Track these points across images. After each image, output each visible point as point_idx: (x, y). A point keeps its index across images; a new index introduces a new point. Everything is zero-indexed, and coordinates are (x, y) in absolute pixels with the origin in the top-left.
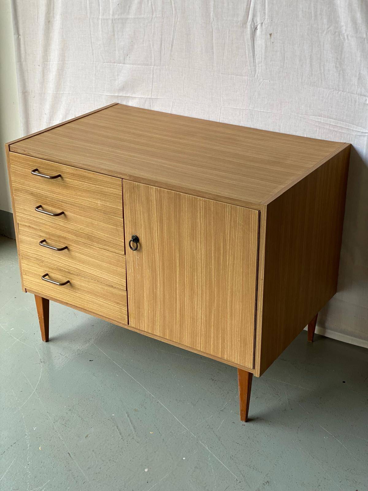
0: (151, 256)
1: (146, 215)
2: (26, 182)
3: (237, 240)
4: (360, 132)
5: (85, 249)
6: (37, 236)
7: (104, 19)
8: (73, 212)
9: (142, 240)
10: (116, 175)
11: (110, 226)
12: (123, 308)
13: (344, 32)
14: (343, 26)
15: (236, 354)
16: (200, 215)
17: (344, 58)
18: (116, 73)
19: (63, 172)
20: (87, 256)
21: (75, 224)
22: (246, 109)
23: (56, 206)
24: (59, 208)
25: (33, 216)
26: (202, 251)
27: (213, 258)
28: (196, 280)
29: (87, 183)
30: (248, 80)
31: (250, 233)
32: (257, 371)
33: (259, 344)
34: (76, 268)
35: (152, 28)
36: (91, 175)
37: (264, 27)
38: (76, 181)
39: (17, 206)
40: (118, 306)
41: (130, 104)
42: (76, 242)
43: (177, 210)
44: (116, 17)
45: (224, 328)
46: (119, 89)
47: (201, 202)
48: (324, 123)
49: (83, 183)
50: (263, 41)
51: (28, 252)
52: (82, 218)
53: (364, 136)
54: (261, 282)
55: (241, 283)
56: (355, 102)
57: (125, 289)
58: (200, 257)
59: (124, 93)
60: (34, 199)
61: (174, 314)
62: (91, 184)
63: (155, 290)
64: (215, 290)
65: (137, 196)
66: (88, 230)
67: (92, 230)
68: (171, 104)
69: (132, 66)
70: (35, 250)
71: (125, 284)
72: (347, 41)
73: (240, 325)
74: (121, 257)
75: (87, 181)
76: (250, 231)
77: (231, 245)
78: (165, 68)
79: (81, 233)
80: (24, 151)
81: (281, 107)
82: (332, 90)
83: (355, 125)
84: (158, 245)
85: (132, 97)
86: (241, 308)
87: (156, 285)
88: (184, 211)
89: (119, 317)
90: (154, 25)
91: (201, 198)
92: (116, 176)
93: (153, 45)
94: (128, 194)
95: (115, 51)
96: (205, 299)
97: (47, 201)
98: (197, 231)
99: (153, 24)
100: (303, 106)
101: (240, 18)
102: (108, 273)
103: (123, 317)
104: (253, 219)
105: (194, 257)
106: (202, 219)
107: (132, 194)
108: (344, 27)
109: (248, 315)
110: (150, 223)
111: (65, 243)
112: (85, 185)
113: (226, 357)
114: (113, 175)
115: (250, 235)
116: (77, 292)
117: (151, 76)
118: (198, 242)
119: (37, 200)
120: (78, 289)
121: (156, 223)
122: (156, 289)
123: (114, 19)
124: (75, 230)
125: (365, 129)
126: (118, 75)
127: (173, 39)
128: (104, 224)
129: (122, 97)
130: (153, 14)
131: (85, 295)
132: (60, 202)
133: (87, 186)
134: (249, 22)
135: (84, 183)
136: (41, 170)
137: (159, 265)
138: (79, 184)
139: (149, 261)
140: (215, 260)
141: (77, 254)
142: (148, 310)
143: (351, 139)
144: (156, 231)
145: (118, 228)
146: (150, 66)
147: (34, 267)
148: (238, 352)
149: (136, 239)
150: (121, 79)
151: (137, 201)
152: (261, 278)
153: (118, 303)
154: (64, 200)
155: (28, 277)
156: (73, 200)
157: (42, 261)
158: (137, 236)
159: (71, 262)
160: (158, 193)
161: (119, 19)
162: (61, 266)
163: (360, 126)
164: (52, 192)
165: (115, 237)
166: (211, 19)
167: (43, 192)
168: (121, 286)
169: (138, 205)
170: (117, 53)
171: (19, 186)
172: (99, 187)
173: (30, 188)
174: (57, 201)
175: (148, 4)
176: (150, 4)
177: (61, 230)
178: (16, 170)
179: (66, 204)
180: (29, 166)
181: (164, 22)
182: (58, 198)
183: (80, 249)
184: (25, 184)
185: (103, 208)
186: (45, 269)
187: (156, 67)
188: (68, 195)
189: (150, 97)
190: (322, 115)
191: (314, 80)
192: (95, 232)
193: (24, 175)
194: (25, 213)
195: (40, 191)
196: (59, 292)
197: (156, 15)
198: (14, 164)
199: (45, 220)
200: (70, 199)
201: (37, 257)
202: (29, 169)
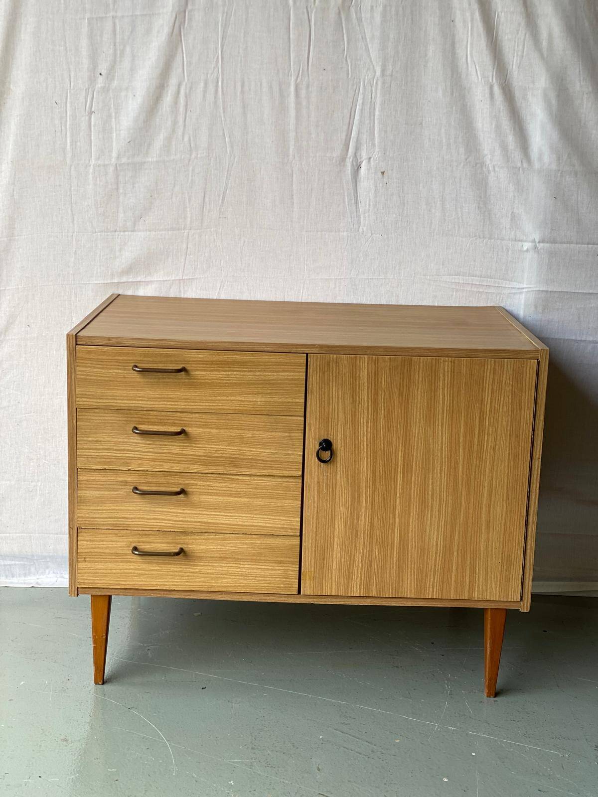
0: (352, 466)
1: (348, 403)
2: (109, 392)
3: (503, 409)
4: (515, 288)
5: (221, 484)
6: (118, 483)
7: (99, 166)
8: (203, 425)
9: (338, 445)
10: (294, 350)
11: (277, 434)
12: (291, 569)
13: (488, 162)
14: (487, 155)
15: (494, 586)
16: (444, 385)
17: (489, 196)
18: (117, 248)
19: (189, 361)
20: (224, 496)
21: (207, 446)
22: (345, 278)
23: (169, 421)
24: (175, 423)
25: (116, 450)
26: (444, 438)
27: (461, 444)
28: (431, 486)
29: (237, 371)
30: (348, 236)
31: (524, 394)
32: (526, 603)
33: (530, 560)
34: (199, 522)
35: (188, 174)
36: (247, 357)
37: (373, 163)
38: (216, 373)
39: (82, 439)
40: (281, 568)
41: (141, 292)
42: (203, 476)
43: (405, 384)
44: (124, 160)
45: (475, 549)
46: (123, 272)
47: (447, 363)
48: (463, 283)
49: (230, 373)
50: (372, 182)
51: (96, 518)
52: (222, 431)
53: (521, 293)
54: (537, 462)
55: (506, 472)
56: (508, 250)
57: (299, 534)
58: (440, 448)
59: (131, 276)
60: (121, 419)
61: (389, 552)
62: (245, 371)
63: (355, 521)
64: (463, 493)
65: (334, 375)
66: (231, 450)
67: (239, 448)
68: (218, 285)
69: (148, 233)
70: (112, 510)
71: (298, 526)
72: (492, 173)
73: (502, 537)
74: (293, 482)
75: (237, 369)
76: (524, 391)
77: (492, 419)
78: (210, 231)
79: (216, 459)
80: (109, 340)
81: (399, 269)
82: (474, 238)
83: (509, 280)
84: (367, 445)
85: (145, 281)
86: (504, 509)
87: (358, 512)
88: (417, 383)
89: (282, 586)
90: (193, 170)
91: (447, 358)
92: (295, 351)
93: (190, 200)
94: (318, 376)
95: (117, 212)
96: (445, 511)
97: (151, 417)
98: (438, 409)
99: (191, 169)
100: (432, 264)
101: (337, 153)
102: (266, 515)
103: (288, 584)
104: (528, 372)
105: (430, 451)
106: (446, 389)
107: (326, 373)
108: (489, 157)
109: (516, 518)
110: (355, 412)
111: (179, 484)
112: (235, 375)
113: (476, 596)
114: (287, 351)
115: (523, 397)
116: (197, 565)
117: (185, 246)
118: (438, 425)
119: (129, 419)
120: (200, 558)
121: (366, 411)
122: (358, 519)
123: (119, 165)
124: (205, 456)
125: (521, 284)
126: (121, 250)
127: (226, 189)
128: (267, 433)
129: (126, 284)
130: (191, 154)
131: (213, 566)
132: (178, 414)
133: (238, 376)
134: (350, 158)
135: (232, 373)
136: (144, 365)
137: (367, 478)
138: (221, 376)
139: (348, 475)
140: (464, 449)
141: (203, 498)
142: (341, 557)
143: (502, 300)
144: (365, 424)
145: (293, 435)
146: (183, 231)
147: (107, 541)
148: (496, 581)
149: (326, 445)
150: (127, 255)
151: (334, 383)
152: (537, 456)
153: (280, 562)
154: (187, 408)
155: (89, 565)
156: (207, 404)
157: (126, 528)
158: (330, 439)
159: (189, 514)
160: (373, 364)
161: (128, 164)
162: (167, 525)
163: (514, 281)
164: (162, 399)
165: (285, 450)
166: (291, 157)
167: (143, 402)
168: (290, 531)
169: (334, 389)
170: (121, 215)
171: (93, 402)
172: (261, 375)
173: (116, 401)
174: (171, 413)
175: (183, 139)
176: (186, 139)
177: (174, 462)
178: (88, 375)
179: (190, 414)
180: (117, 364)
181: (210, 164)
182: (176, 407)
183: (210, 488)
184: (106, 396)
185: (266, 406)
186: (131, 540)
187: (193, 232)
188: (197, 398)
189: (180, 277)
190: (461, 273)
191: (448, 228)
192: (245, 450)
193: (105, 380)
194: (98, 447)
195: (137, 402)
196: (158, 574)
197: (198, 154)
198: (84, 365)
199: (142, 451)
200: (201, 404)
201: (115, 523)
202: (118, 369)
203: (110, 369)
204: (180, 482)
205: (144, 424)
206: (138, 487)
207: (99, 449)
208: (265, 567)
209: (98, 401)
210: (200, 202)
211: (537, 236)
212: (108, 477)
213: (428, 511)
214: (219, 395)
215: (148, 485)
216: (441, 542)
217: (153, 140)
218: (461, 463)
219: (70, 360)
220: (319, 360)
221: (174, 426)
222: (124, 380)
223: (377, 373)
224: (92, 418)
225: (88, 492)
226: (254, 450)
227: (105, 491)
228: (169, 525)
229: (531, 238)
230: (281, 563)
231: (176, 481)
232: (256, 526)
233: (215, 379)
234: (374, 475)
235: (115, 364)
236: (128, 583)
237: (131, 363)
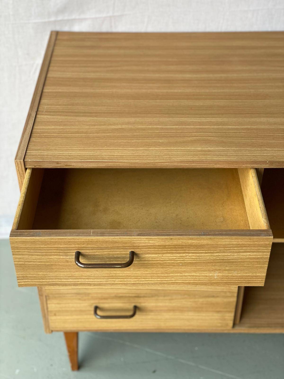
2: (51, 274)
19: (139, 246)
38: (169, 255)
49: (184, 255)
62: (201, 253)
75: (193, 251)
112: (190, 256)
133: (193, 257)
135: (187, 254)
136: (88, 251)
138: (175, 257)
156: (159, 279)
164: (111, 277)
167: (89, 280)
172: (219, 255)
178: (26, 262)
180: (58, 251)
182: (125, 282)
184: (49, 277)
185: (223, 280)
188: (148, 275)
193: (45, 265)
195: (83, 280)
198: (21, 253)
200: (153, 280)
202: (59, 255)
209: (41, 280)
222: (67, 264)
233: (167, 260)
235: (55, 251)
237: (74, 250)
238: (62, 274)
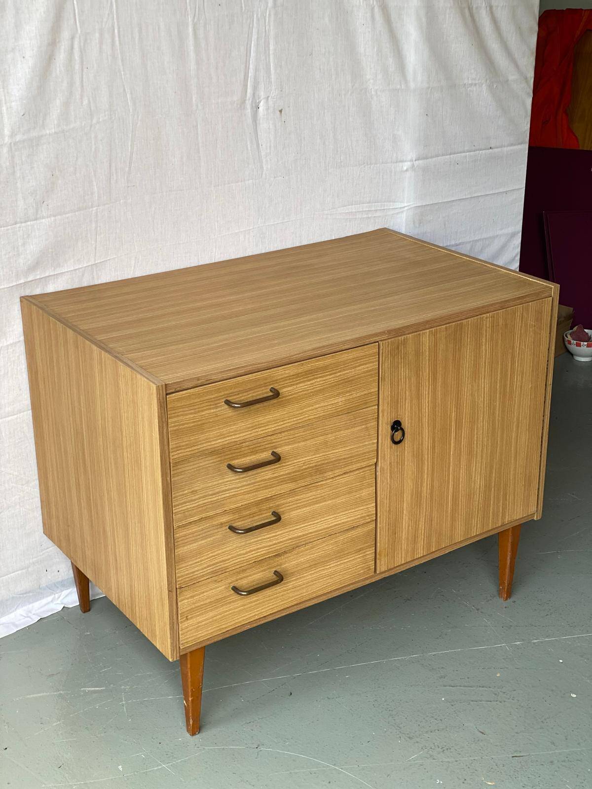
0: (417, 438)
1: (413, 379)
2: (202, 437)
3: (527, 349)
4: (398, 208)
5: (307, 495)
6: (215, 528)
8: (291, 441)
9: (406, 425)
10: (367, 341)
11: (356, 429)
12: (368, 553)
13: (371, 87)
14: (369, 80)
15: (519, 506)
16: (486, 340)
17: (373, 121)
18: (20, 242)
19: (277, 380)
20: (310, 505)
21: (296, 461)
22: (253, 229)
23: (260, 448)
24: (265, 448)
25: (211, 495)
26: (486, 389)
27: (498, 390)
28: (476, 436)
29: (320, 377)
30: (253, 184)
31: (542, 331)
32: (539, 512)
33: (543, 474)
34: (291, 539)
35: (91, 143)
36: (328, 361)
37: (271, 103)
38: (302, 385)
39: (177, 495)
40: (361, 555)
42: (292, 492)
43: (457, 348)
44: (18, 138)
45: (506, 480)
46: (29, 269)
47: (488, 319)
48: (355, 212)
49: (314, 381)
50: (271, 122)
51: (195, 571)
52: (308, 442)
53: (402, 212)
54: (549, 389)
55: (529, 405)
56: (391, 172)
57: (374, 518)
58: (482, 399)
59: (38, 273)
60: (215, 460)
61: (445, 507)
62: (327, 376)
63: (420, 489)
64: (499, 434)
65: (403, 357)
66: (317, 458)
67: (324, 454)
69: (53, 218)
70: (210, 557)
71: (373, 511)
72: (375, 98)
73: (525, 462)
74: (368, 470)
75: (320, 375)
77: (520, 360)
78: (120, 203)
79: (304, 471)
80: (198, 380)
81: (301, 209)
82: (363, 166)
83: (392, 202)
84: (428, 415)
85: (54, 275)
87: (422, 480)
88: (466, 344)
89: (362, 572)
90: (96, 137)
91: (488, 314)
92: (368, 343)
93: (95, 172)
94: (389, 361)
95: (16, 201)
96: (486, 454)
97: (243, 449)
98: (481, 364)
99: (93, 136)
100: (329, 198)
101: (236, 98)
102: (347, 510)
103: (367, 568)
104: (546, 311)
105: (475, 405)
106: (487, 343)
107: (396, 357)
108: (372, 81)
111: (270, 508)
112: (318, 382)
113: (506, 520)
114: (362, 344)
115: (542, 334)
116: (290, 582)
117: (94, 225)
118: (482, 378)
119: (223, 458)
120: (293, 574)
121: (427, 383)
122: (422, 486)
123: (14, 144)
124: (294, 472)
125: (403, 204)
126: (24, 244)
127: (132, 153)
128: (347, 431)
129: (33, 282)
130: (92, 120)
131: (304, 577)
132: (269, 437)
133: (321, 383)
134: (249, 99)
135: (316, 380)
136: (235, 397)
137: (428, 446)
138: (306, 387)
139: (413, 448)
141: (294, 513)
142: (409, 527)
143: (387, 221)
144: (427, 395)
145: (369, 425)
146: (91, 209)
147: (207, 591)
148: (521, 502)
149: (397, 426)
150: (33, 248)
151: (402, 364)
152: (550, 383)
154: (277, 429)
155: (190, 622)
156: (295, 419)
157: (224, 571)
158: (399, 420)
159: (281, 534)
160: (433, 336)
161: (24, 141)
162: (262, 553)
163: (397, 202)
164: (254, 427)
165: (363, 443)
166: (194, 107)
167: (236, 436)
168: (367, 518)
169: (402, 370)
170: (21, 203)
171: (187, 452)
172: (341, 375)
173: (209, 444)
174: (262, 439)
175: (82, 103)
176: (85, 102)
177: (266, 487)
178: (180, 425)
179: (279, 435)
180: (209, 404)
181: (113, 127)
182: (267, 431)
183: (298, 502)
184: (200, 441)
185: (346, 405)
186: (230, 581)
187: (101, 208)
188: (286, 416)
189: (92, 262)
190: (354, 203)
191: (340, 159)
192: (329, 454)
193: (198, 425)
194: (193, 498)
195: (230, 438)
196: (256, 605)
197: (99, 119)
198: (175, 415)
199: (235, 488)
200: (290, 421)
201: (214, 569)
202: (210, 409)
203: (202, 411)
204: (271, 506)
205: (237, 459)
206: (234, 525)
207: (195, 500)
208: (348, 560)
210: (106, 173)
211: (412, 155)
212: (204, 525)
213: (474, 458)
214: (305, 407)
215: (241, 519)
216: (483, 483)
217: (49, 108)
218: (498, 407)
219: (161, 413)
220: (390, 345)
221: (265, 451)
222: (217, 419)
223: (436, 345)
224: (187, 468)
225: (186, 548)
226: (337, 451)
227: (202, 540)
228: (264, 552)
229: (409, 158)
230: (360, 551)
231: (268, 506)
232: (339, 524)
233: (301, 392)
234: (434, 441)
235: (206, 404)
236: (229, 624)
237: (223, 399)
238: (212, 434)
